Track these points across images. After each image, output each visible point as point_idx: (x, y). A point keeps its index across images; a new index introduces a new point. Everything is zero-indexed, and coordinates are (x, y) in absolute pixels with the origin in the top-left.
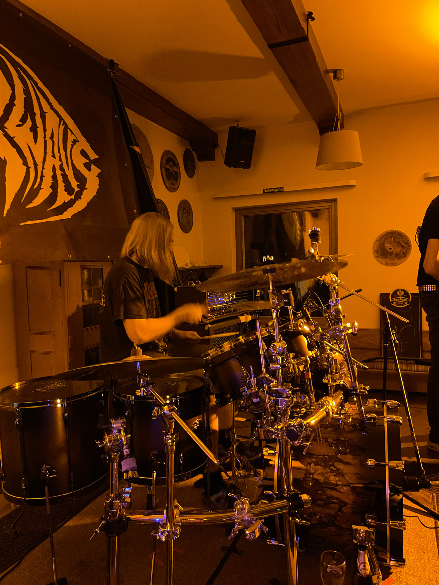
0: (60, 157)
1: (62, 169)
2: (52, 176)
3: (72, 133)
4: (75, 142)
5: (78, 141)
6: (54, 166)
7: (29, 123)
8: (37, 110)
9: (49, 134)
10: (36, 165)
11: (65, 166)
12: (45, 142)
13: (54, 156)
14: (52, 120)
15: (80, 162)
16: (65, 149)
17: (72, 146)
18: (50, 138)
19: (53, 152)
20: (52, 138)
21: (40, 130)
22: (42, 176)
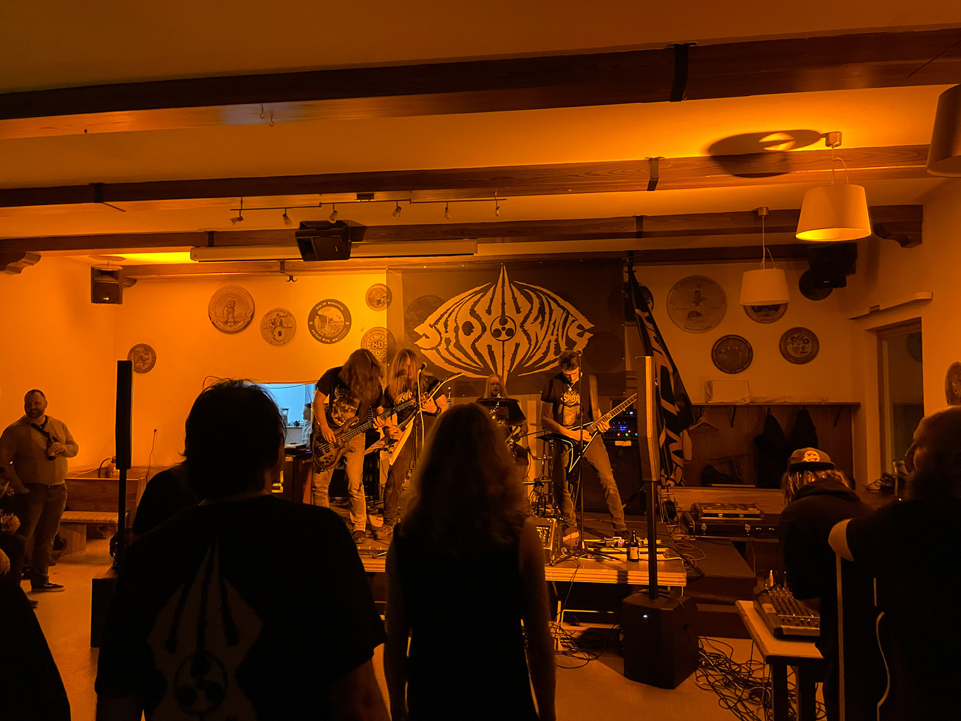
0: (557, 334)
1: (557, 340)
2: (547, 347)
3: (572, 316)
4: (573, 321)
5: (577, 320)
6: (550, 340)
7: (540, 319)
8: (547, 310)
9: (552, 322)
10: (537, 342)
11: (560, 339)
12: (548, 327)
13: (552, 335)
14: (558, 314)
15: (573, 333)
16: (563, 328)
17: (571, 324)
18: (553, 324)
19: (553, 332)
20: (554, 324)
21: (546, 323)
22: (539, 348)
